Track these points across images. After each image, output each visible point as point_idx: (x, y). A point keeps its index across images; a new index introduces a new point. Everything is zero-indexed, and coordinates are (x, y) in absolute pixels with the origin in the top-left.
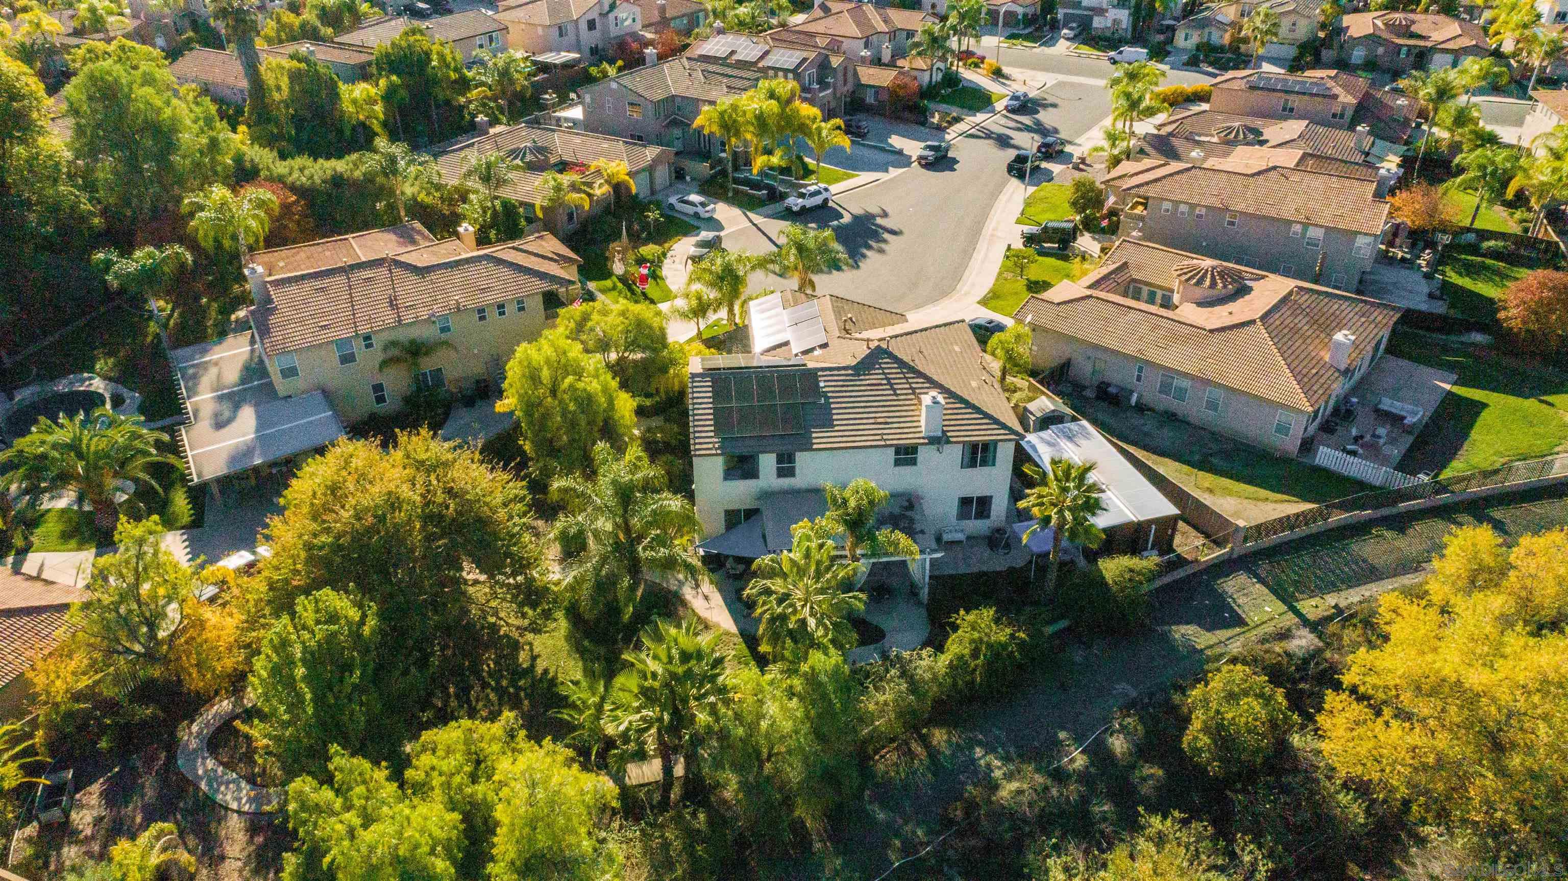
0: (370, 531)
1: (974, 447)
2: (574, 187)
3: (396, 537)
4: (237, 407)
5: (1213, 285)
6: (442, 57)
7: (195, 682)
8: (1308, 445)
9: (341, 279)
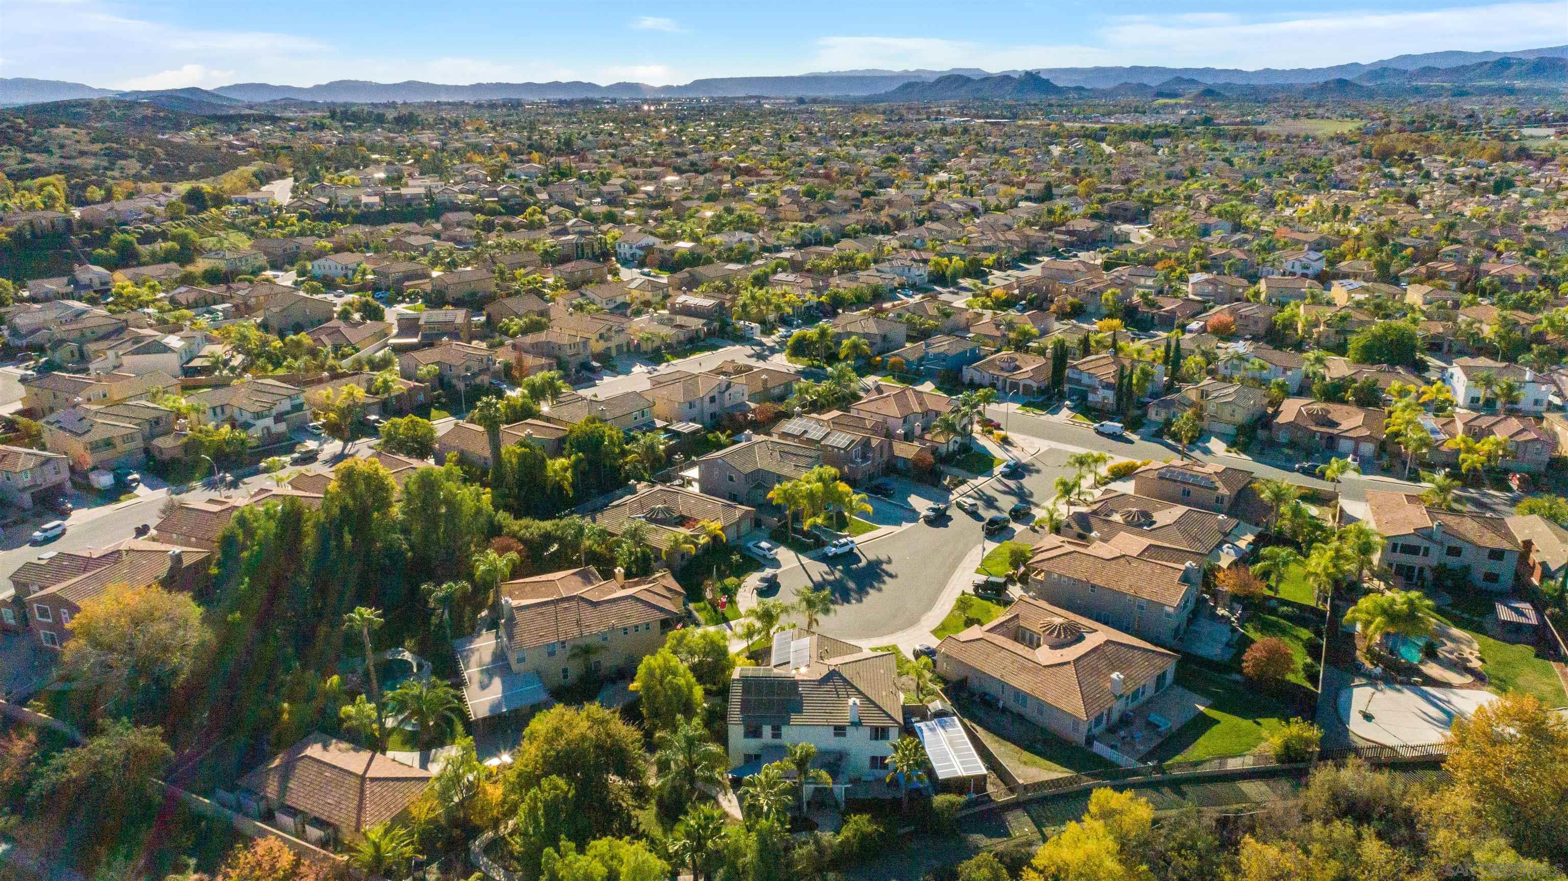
0: (573, 751)
1: (877, 728)
2: (686, 540)
3: (583, 754)
4: (491, 678)
5: (1059, 635)
6: (611, 437)
7: (476, 820)
8: (1090, 740)
9: (551, 608)
